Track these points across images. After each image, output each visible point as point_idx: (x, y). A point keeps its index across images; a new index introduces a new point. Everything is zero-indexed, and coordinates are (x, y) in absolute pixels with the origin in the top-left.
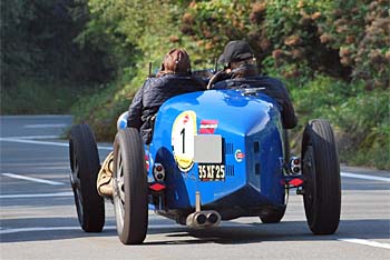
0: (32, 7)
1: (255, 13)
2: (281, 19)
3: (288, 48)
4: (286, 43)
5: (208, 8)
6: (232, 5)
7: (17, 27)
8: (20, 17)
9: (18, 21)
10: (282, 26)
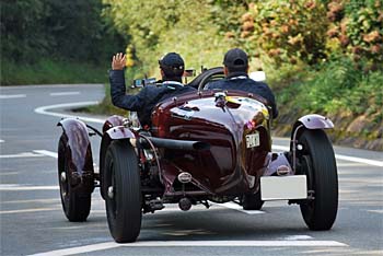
0: (48, 7)
1: (335, 12)
2: (361, 18)
3: (367, 44)
4: (365, 39)
5: (267, 8)
6: (289, 5)
7: (38, 21)
8: (40, 14)
9: (39, 17)
10: (361, 24)
